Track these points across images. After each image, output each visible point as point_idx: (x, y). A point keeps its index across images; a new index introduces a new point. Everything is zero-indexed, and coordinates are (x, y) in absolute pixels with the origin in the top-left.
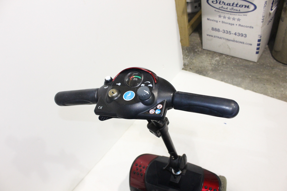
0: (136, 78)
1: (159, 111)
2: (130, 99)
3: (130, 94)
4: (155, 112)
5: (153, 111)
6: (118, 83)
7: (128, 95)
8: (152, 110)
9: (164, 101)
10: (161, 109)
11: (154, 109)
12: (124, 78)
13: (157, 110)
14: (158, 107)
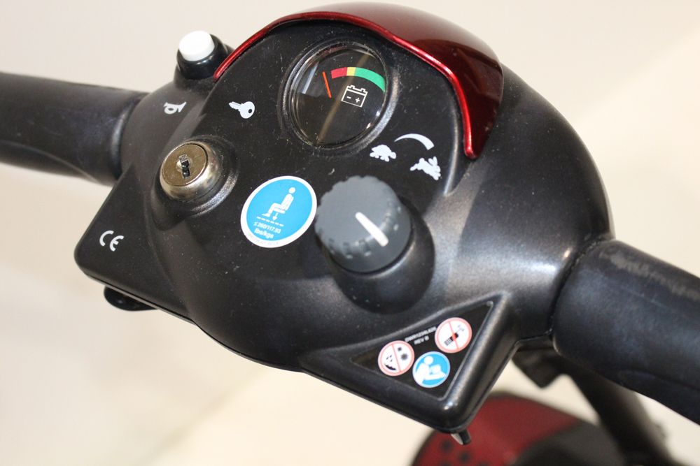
0: (359, 82)
1: (437, 368)
2: (277, 237)
3: (289, 200)
4: (410, 372)
5: (404, 357)
6: (241, 101)
7: (275, 207)
8: (398, 344)
9: (496, 299)
10: (456, 360)
11: (411, 343)
12: (281, 75)
13: (428, 358)
14: (443, 333)
